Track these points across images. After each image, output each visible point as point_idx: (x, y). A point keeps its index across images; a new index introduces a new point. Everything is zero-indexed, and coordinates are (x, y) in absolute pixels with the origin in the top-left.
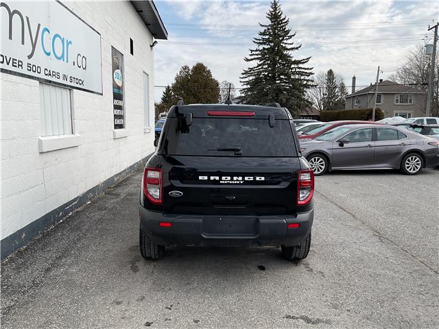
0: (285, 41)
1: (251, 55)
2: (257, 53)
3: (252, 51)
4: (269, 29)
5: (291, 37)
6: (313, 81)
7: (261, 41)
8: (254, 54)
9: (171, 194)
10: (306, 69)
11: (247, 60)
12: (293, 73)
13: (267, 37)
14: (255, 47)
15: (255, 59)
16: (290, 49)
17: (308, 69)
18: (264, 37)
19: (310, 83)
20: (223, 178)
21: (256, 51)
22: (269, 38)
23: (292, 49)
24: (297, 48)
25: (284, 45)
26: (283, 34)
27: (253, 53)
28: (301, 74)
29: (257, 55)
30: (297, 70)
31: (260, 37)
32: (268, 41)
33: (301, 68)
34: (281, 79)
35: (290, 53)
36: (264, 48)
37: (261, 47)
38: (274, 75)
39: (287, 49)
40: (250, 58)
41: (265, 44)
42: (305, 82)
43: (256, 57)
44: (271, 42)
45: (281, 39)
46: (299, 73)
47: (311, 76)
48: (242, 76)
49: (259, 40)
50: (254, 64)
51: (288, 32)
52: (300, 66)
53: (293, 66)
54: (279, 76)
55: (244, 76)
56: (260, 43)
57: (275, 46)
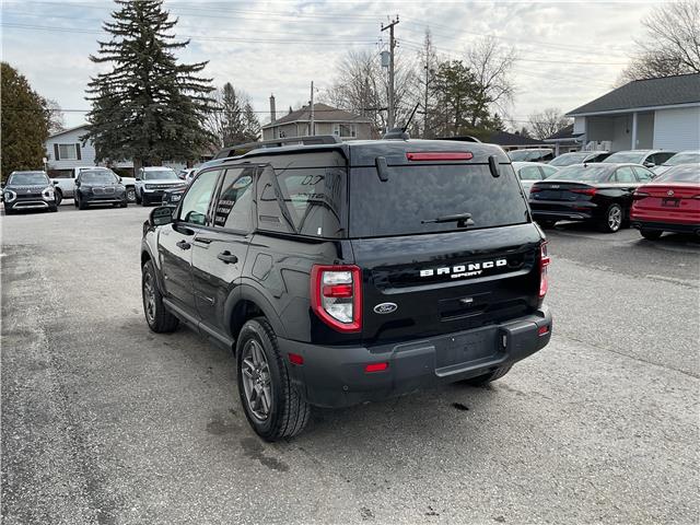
0: (161, 32)
1: (102, 52)
2: (113, 48)
3: (102, 44)
4: (129, 9)
5: (170, 25)
6: (215, 101)
7: (118, 29)
8: (106, 51)
9: (378, 309)
10: (201, 80)
11: (96, 60)
12: (181, 87)
13: (128, 22)
14: (108, 37)
15: (109, 59)
16: (171, 46)
17: (204, 80)
18: (123, 22)
19: (210, 104)
20: (456, 269)
21: (111, 44)
22: (131, 25)
23: (175, 45)
24: (183, 45)
25: (159, 38)
26: (156, 19)
27: (105, 48)
28: (196, 88)
29: (114, 52)
30: (187, 82)
31: (115, 21)
32: (130, 30)
33: (194, 79)
34: (161, 96)
35: (172, 51)
36: (125, 41)
37: (120, 39)
38: (148, 89)
39: (166, 46)
40: (100, 56)
41: (125, 33)
42: (202, 103)
43: (111, 55)
44: (136, 31)
45: (153, 27)
46: (190, 87)
47: (212, 93)
48: (90, 89)
49: (114, 26)
50: (109, 67)
51: (165, 16)
52: (192, 74)
53: (179, 75)
54: (156, 90)
55: (93, 88)
56: (117, 33)
57: (145, 37)
